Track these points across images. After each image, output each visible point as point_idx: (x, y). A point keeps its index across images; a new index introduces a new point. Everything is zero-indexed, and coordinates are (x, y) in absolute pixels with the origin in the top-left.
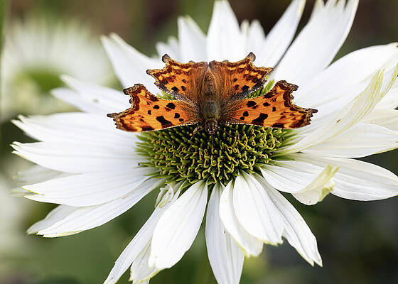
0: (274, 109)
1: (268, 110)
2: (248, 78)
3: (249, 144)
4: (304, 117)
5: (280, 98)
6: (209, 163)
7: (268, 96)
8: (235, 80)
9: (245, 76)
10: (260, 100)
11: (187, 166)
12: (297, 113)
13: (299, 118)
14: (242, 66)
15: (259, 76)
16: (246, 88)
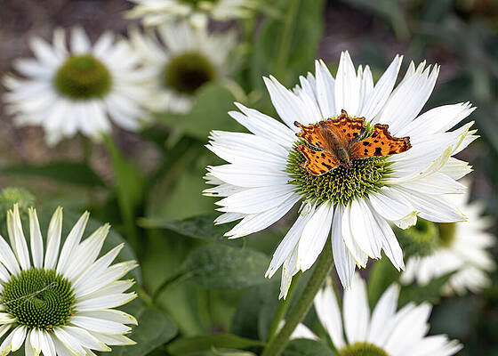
0: (383, 143)
1: (379, 145)
2: (353, 127)
3: (362, 179)
4: (405, 143)
5: (382, 135)
6: (335, 190)
7: (374, 136)
8: (345, 131)
9: (349, 126)
10: (370, 140)
11: (321, 190)
12: (399, 142)
13: (402, 145)
14: (343, 120)
15: (360, 125)
16: (355, 134)
